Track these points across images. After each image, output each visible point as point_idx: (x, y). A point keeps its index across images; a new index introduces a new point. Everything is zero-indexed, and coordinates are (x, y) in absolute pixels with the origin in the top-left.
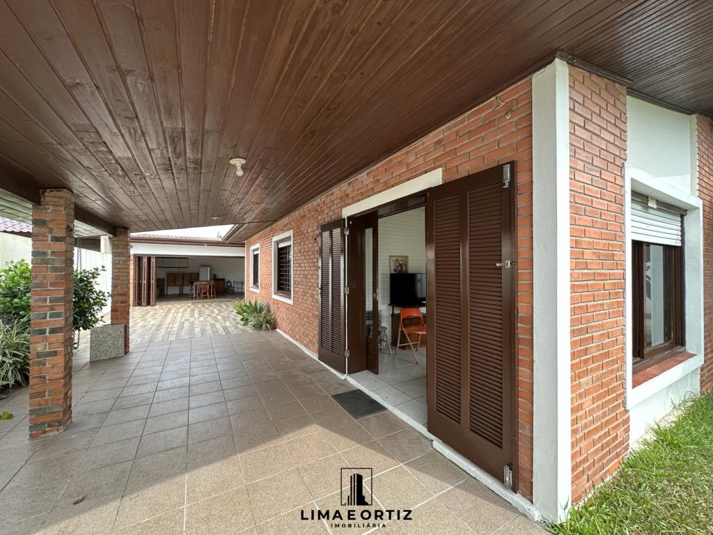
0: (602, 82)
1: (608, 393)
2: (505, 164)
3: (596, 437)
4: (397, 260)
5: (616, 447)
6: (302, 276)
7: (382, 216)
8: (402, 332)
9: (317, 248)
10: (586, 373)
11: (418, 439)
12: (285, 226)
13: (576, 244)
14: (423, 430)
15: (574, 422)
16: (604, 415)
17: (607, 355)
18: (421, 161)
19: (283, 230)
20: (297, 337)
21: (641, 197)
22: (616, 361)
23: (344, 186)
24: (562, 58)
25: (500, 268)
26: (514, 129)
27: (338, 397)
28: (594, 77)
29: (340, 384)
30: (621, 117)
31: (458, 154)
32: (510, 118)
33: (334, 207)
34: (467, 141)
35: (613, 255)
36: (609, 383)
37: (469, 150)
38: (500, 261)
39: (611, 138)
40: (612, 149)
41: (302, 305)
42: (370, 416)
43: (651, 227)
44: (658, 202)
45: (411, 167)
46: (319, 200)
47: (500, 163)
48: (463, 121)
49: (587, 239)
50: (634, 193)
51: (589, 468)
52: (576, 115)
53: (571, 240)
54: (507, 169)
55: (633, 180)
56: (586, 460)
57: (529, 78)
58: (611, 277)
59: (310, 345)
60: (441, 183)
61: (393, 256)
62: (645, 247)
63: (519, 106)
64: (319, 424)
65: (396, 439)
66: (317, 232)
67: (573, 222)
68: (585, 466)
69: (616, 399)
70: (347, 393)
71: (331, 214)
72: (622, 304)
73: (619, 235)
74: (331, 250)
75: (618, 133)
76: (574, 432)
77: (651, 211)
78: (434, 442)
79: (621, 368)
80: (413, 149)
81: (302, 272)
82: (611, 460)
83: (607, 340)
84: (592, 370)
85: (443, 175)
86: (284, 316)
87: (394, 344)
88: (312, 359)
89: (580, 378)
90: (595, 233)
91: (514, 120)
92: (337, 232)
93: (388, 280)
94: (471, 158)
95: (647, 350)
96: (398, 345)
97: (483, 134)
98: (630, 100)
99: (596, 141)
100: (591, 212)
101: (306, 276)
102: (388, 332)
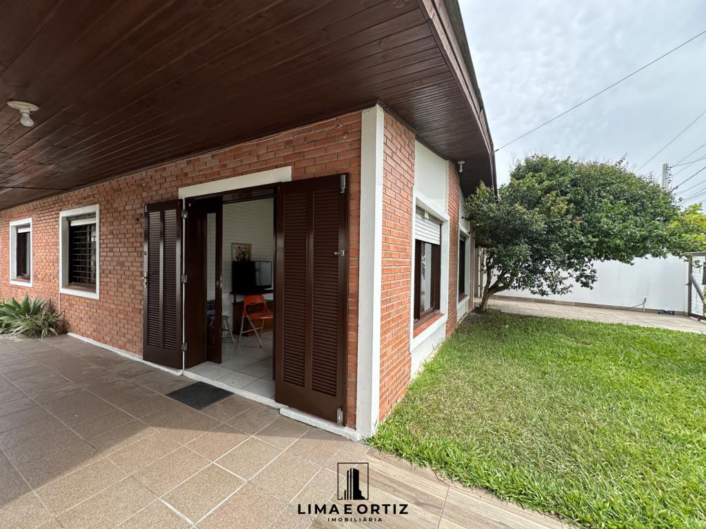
0: (402, 128)
1: (401, 342)
2: (342, 174)
3: (393, 374)
4: (239, 248)
5: (404, 379)
6: (115, 264)
7: (226, 202)
8: (246, 319)
9: (142, 231)
10: (388, 330)
11: (266, 411)
12: (85, 198)
13: (385, 240)
14: (271, 403)
15: (382, 365)
16: (398, 358)
17: (400, 317)
18: (271, 156)
19: (80, 204)
20: (108, 339)
21: (421, 210)
22: (405, 321)
23: (182, 163)
24: (380, 105)
25: (337, 256)
26: (348, 148)
27: (174, 395)
28: (398, 123)
29: (175, 381)
30: (412, 154)
31: (306, 157)
32: (346, 139)
33: (167, 185)
34: (313, 148)
35: (405, 249)
36: (401, 336)
37: (315, 156)
38: (337, 250)
39: (406, 168)
40: (406, 175)
41: (115, 298)
42: (216, 404)
43: (426, 231)
44: (429, 215)
45: (261, 159)
46: (144, 173)
47: (339, 173)
48: (310, 130)
49: (392, 237)
50: (418, 207)
51: (389, 395)
52: (388, 148)
53: (383, 237)
54: (344, 178)
55: (417, 199)
56: (388, 390)
57: (360, 112)
58: (404, 264)
59: (128, 345)
60: (290, 179)
61: (236, 244)
62: (422, 244)
63: (353, 130)
64: (153, 426)
65: (245, 416)
66: (142, 211)
67: (384, 223)
68: (387, 394)
69: (404, 346)
70: (185, 388)
71: (161, 192)
72: (409, 282)
73: (408, 236)
74: (163, 234)
75: (410, 165)
76: (381, 372)
77: (426, 220)
78: (281, 410)
79: (408, 326)
80: (264, 143)
81: (115, 259)
82: (401, 388)
83: (401, 307)
84: (393, 328)
85: (293, 173)
86: (82, 315)
87: (236, 331)
88: (132, 362)
89: (386, 334)
90: (396, 233)
91: (350, 140)
92: (171, 214)
93: (230, 267)
94: (317, 163)
95: (421, 314)
96: (242, 333)
97: (326, 146)
98: (417, 143)
99: (398, 168)
100: (394, 218)
101: (122, 264)
102: (230, 321)
